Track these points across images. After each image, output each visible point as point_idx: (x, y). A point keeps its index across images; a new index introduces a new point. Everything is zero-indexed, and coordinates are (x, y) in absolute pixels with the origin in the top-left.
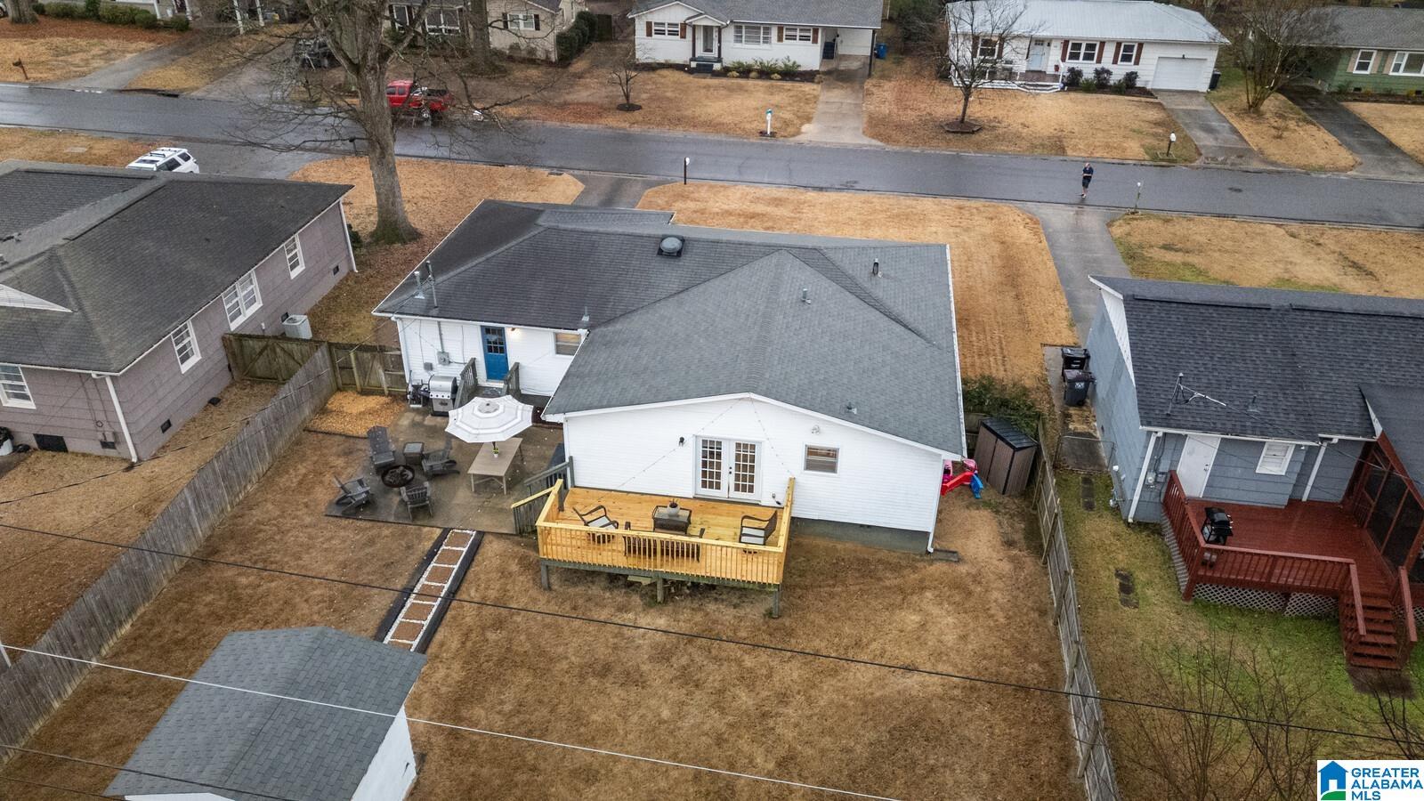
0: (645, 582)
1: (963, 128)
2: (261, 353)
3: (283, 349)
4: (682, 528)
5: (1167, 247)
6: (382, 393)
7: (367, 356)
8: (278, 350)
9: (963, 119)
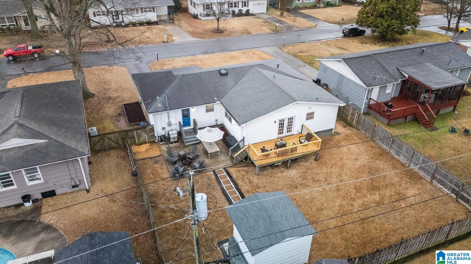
0: (280, 164)
1: (218, 31)
2: (98, 141)
3: (108, 138)
4: (284, 145)
5: (300, 52)
6: (146, 143)
7: (140, 131)
8: (106, 139)
9: (218, 29)
